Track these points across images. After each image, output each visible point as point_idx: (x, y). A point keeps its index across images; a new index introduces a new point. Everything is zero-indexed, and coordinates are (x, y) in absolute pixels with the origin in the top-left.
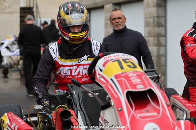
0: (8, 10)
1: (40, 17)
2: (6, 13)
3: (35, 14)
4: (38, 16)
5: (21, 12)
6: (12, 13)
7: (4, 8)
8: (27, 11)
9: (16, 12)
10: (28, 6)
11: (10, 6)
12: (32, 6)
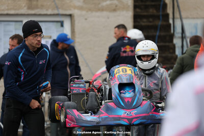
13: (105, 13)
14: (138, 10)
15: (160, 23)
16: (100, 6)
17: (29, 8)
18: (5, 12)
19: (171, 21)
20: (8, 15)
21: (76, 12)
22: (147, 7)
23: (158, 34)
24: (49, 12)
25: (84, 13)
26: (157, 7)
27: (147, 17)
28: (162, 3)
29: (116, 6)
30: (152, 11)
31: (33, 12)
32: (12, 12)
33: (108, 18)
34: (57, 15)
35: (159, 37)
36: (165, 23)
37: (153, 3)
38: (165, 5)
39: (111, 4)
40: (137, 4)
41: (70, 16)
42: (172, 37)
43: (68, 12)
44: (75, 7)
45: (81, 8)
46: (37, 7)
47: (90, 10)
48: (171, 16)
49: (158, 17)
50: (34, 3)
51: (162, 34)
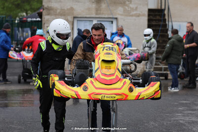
0: (135, 12)
1: (172, 22)
2: (132, 16)
3: (166, 17)
4: (170, 20)
5: (149, 15)
6: (138, 16)
7: (129, 9)
8: (156, 13)
9: (144, 15)
10: (159, 8)
11: (136, 8)
12: (163, 7)
13: (134, 18)
14: (151, 17)
15: (162, 23)
16: (131, 14)
17: (96, 14)
18: (85, 16)
19: (167, 23)
20: (86, 17)
21: (119, 17)
23: (160, 28)
24: (106, 16)
25: (123, 17)
26: (160, 16)
27: (155, 20)
28: (163, 14)
29: (139, 14)
30: (158, 17)
31: (97, 16)
32: (88, 16)
33: (135, 20)
35: (161, 30)
36: (164, 23)
37: (159, 14)
38: (165, 15)
39: (136, 14)
40: (151, 13)
41: (116, 18)
42: (167, 30)
43: (115, 17)
44: (119, 14)
45: (121, 15)
46: (100, 14)
47: (126, 16)
48: (167, 20)
49: (161, 21)
50: (99, 12)
51: (163, 29)
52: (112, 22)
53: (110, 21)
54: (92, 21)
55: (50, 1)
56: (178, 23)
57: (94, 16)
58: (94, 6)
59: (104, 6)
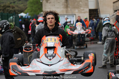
0: (83, 11)
6: (85, 13)
9: (87, 12)
10: (96, 8)
12: (98, 8)
13: (83, 14)
15: (96, 15)
17: (66, 13)
18: (61, 14)
19: (99, 15)
21: (76, 14)
22: (94, 12)
24: (71, 14)
26: (96, 12)
31: (67, 14)
32: (63, 14)
34: (73, 14)
38: (98, 12)
41: (75, 14)
45: (77, 13)
47: (79, 13)
51: (97, 17)
52: (73, 16)
53: (72, 16)
54: (64, 16)
55: (46, 9)
56: (105, 15)
57: (65, 14)
58: (65, 10)
59: (69, 9)
